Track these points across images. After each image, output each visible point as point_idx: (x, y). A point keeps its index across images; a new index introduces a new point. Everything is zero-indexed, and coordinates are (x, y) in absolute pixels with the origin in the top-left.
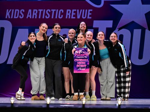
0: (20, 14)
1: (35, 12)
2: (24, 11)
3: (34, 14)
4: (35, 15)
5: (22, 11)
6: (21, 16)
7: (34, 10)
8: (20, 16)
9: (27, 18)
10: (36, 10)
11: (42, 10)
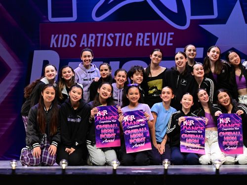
0: (70, 41)
1: (92, 37)
2: (76, 36)
3: (90, 40)
4: (91, 43)
5: (74, 37)
6: (73, 44)
7: (91, 35)
8: (71, 44)
9: (81, 46)
10: (94, 35)
11: (102, 35)
